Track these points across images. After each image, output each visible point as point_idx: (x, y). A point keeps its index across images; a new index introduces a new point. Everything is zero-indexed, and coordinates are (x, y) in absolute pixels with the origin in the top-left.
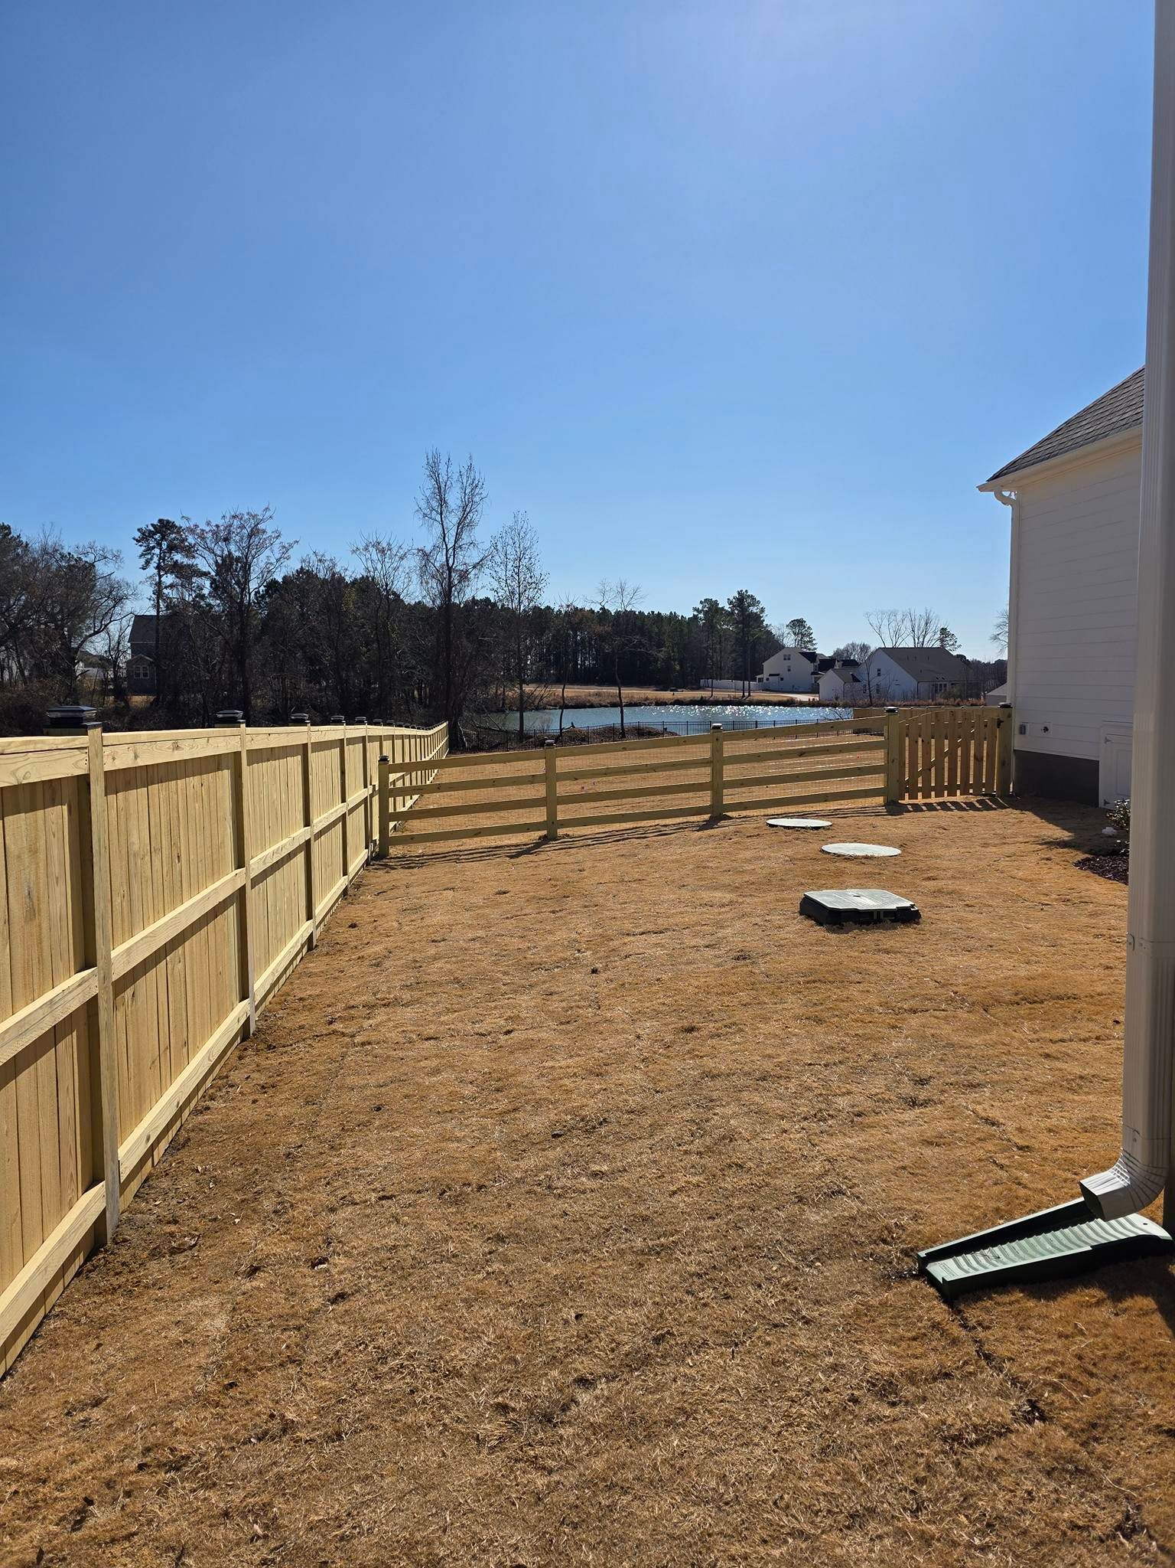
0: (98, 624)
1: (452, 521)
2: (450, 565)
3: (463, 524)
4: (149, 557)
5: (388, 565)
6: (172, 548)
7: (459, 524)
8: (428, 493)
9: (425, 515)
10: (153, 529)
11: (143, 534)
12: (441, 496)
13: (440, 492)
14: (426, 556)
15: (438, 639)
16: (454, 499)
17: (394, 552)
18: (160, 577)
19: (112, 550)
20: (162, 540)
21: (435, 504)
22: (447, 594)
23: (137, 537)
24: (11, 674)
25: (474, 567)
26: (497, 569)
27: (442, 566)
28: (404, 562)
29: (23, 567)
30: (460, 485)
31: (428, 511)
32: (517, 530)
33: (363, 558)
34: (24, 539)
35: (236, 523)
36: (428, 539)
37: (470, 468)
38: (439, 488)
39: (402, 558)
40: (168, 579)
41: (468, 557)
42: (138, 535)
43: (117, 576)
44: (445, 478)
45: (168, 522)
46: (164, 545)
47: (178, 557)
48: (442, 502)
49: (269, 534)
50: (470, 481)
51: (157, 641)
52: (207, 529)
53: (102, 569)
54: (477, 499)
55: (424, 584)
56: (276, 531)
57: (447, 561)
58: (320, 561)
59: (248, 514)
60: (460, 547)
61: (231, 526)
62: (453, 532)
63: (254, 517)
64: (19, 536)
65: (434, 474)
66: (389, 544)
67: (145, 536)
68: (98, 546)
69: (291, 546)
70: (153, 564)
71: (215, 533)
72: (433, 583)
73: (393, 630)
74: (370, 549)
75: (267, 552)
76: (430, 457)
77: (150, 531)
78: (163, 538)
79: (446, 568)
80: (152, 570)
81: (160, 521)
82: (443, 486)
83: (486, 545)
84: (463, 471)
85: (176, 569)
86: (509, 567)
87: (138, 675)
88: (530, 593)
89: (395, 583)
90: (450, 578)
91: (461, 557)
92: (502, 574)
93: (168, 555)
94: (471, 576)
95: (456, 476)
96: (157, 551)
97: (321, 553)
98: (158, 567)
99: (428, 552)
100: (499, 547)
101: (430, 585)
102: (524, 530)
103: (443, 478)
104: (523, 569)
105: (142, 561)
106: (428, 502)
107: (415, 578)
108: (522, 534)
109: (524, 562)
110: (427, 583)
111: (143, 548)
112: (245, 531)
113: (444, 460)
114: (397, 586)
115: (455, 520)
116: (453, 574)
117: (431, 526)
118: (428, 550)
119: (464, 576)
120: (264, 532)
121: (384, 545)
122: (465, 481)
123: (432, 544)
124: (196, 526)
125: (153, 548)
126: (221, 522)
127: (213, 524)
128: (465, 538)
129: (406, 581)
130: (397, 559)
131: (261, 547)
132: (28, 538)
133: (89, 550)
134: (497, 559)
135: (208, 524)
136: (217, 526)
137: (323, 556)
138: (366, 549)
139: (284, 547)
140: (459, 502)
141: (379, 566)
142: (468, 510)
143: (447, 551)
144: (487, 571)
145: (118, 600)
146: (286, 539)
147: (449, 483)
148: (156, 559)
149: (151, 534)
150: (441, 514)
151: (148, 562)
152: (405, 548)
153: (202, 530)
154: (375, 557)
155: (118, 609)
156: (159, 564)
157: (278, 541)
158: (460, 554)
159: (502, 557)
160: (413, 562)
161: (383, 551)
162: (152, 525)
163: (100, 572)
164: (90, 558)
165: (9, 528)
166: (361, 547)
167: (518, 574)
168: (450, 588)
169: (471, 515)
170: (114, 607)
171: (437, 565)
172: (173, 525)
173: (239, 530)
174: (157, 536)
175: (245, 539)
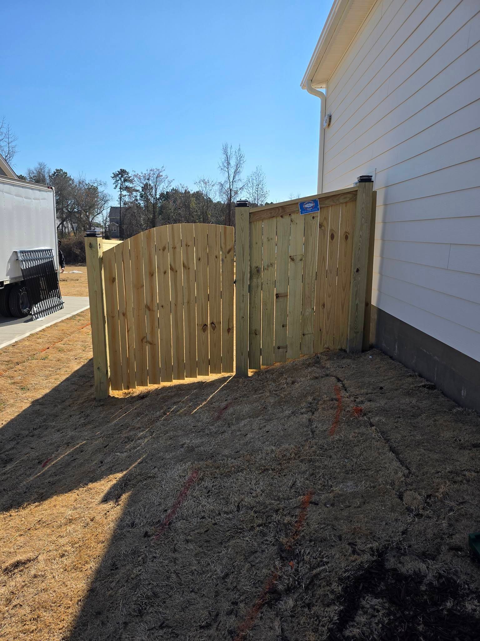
0: (99, 211)
1: (232, 171)
2: (231, 188)
3: (236, 172)
4: (117, 184)
5: (208, 189)
6: (125, 180)
7: (235, 172)
8: (223, 160)
9: (222, 169)
10: (118, 173)
11: (115, 175)
12: (228, 161)
13: (227, 160)
14: (222, 185)
15: (226, 217)
16: (233, 162)
17: (210, 183)
18: (121, 192)
19: (103, 182)
20: (121, 177)
21: (226, 164)
22: (230, 200)
23: (112, 176)
24: (68, 230)
25: (240, 189)
26: (249, 189)
27: (228, 189)
28: (214, 187)
29: (72, 188)
30: (235, 156)
31: (223, 167)
32: (257, 174)
33: (198, 186)
34: (72, 178)
35: (152, 172)
36: (222, 178)
37: (239, 150)
38: (227, 158)
39: (213, 186)
40: (124, 193)
41: (238, 185)
42: (113, 175)
43: (105, 192)
44: (230, 154)
45: (124, 170)
46: (122, 179)
47: (127, 184)
48: (229, 164)
49: (164, 177)
50: (239, 155)
51: (120, 217)
52: (142, 175)
53: (100, 189)
54: (241, 162)
55: (221, 196)
56: (166, 175)
57: (230, 187)
58: (182, 187)
59: (156, 169)
60: (235, 181)
61: (150, 174)
62: (232, 176)
63: (158, 170)
64: (70, 176)
65: (226, 152)
66: (208, 180)
67: (115, 176)
68: (98, 180)
69: (172, 181)
70: (118, 187)
71: (144, 177)
72: (224, 196)
73: (209, 214)
74: (201, 182)
75: (163, 184)
76: (224, 145)
77: (117, 174)
78: (122, 177)
79: (229, 190)
80: (118, 189)
81: (121, 170)
82: (229, 157)
83: (245, 180)
84: (237, 151)
85: (127, 189)
86: (254, 188)
87: (112, 230)
88: (263, 199)
89: (210, 195)
90: (230, 193)
91: (235, 185)
92: (251, 191)
93: (124, 183)
94: (239, 192)
95: (234, 153)
96: (120, 182)
97: (183, 184)
98: (120, 188)
99: (223, 184)
100: (250, 180)
101: (223, 197)
102: (260, 173)
103: (229, 154)
104: (259, 189)
105: (114, 185)
106: (223, 164)
107: (217, 193)
108: (259, 175)
109: (260, 186)
110: (222, 196)
111: (115, 181)
112: (155, 176)
113: (229, 146)
114: (211, 196)
115: (233, 171)
116: (232, 192)
117: (224, 173)
118: (222, 183)
119: (236, 193)
120: (162, 176)
121: (206, 180)
122: (237, 155)
123: (224, 180)
124: (138, 174)
125: (118, 180)
126: (146, 172)
127: (144, 173)
128: (237, 178)
129: (214, 195)
130: (211, 186)
131: (161, 182)
132: (74, 177)
133: (95, 181)
134: (249, 185)
135: (142, 173)
136: (145, 174)
137: (183, 185)
138: (200, 182)
139: (169, 182)
140: (235, 163)
141: (204, 189)
142: (238, 166)
143: (230, 183)
144: (245, 190)
145: (106, 201)
146: (170, 179)
147: (231, 156)
148: (119, 185)
149: (118, 175)
150: (228, 169)
151: (116, 186)
152: (214, 182)
153: (140, 176)
154: (203, 185)
155: (106, 205)
156: (121, 187)
157: (167, 179)
158: (235, 184)
159: (251, 184)
160: (217, 187)
161: (206, 183)
162: (118, 171)
163: (99, 190)
164: (95, 185)
165: (66, 173)
166: (198, 182)
167: (257, 191)
168: (231, 198)
169: (239, 168)
170: (105, 204)
171: (226, 188)
172: (126, 172)
173: (153, 175)
174: (120, 176)
175: (155, 179)
